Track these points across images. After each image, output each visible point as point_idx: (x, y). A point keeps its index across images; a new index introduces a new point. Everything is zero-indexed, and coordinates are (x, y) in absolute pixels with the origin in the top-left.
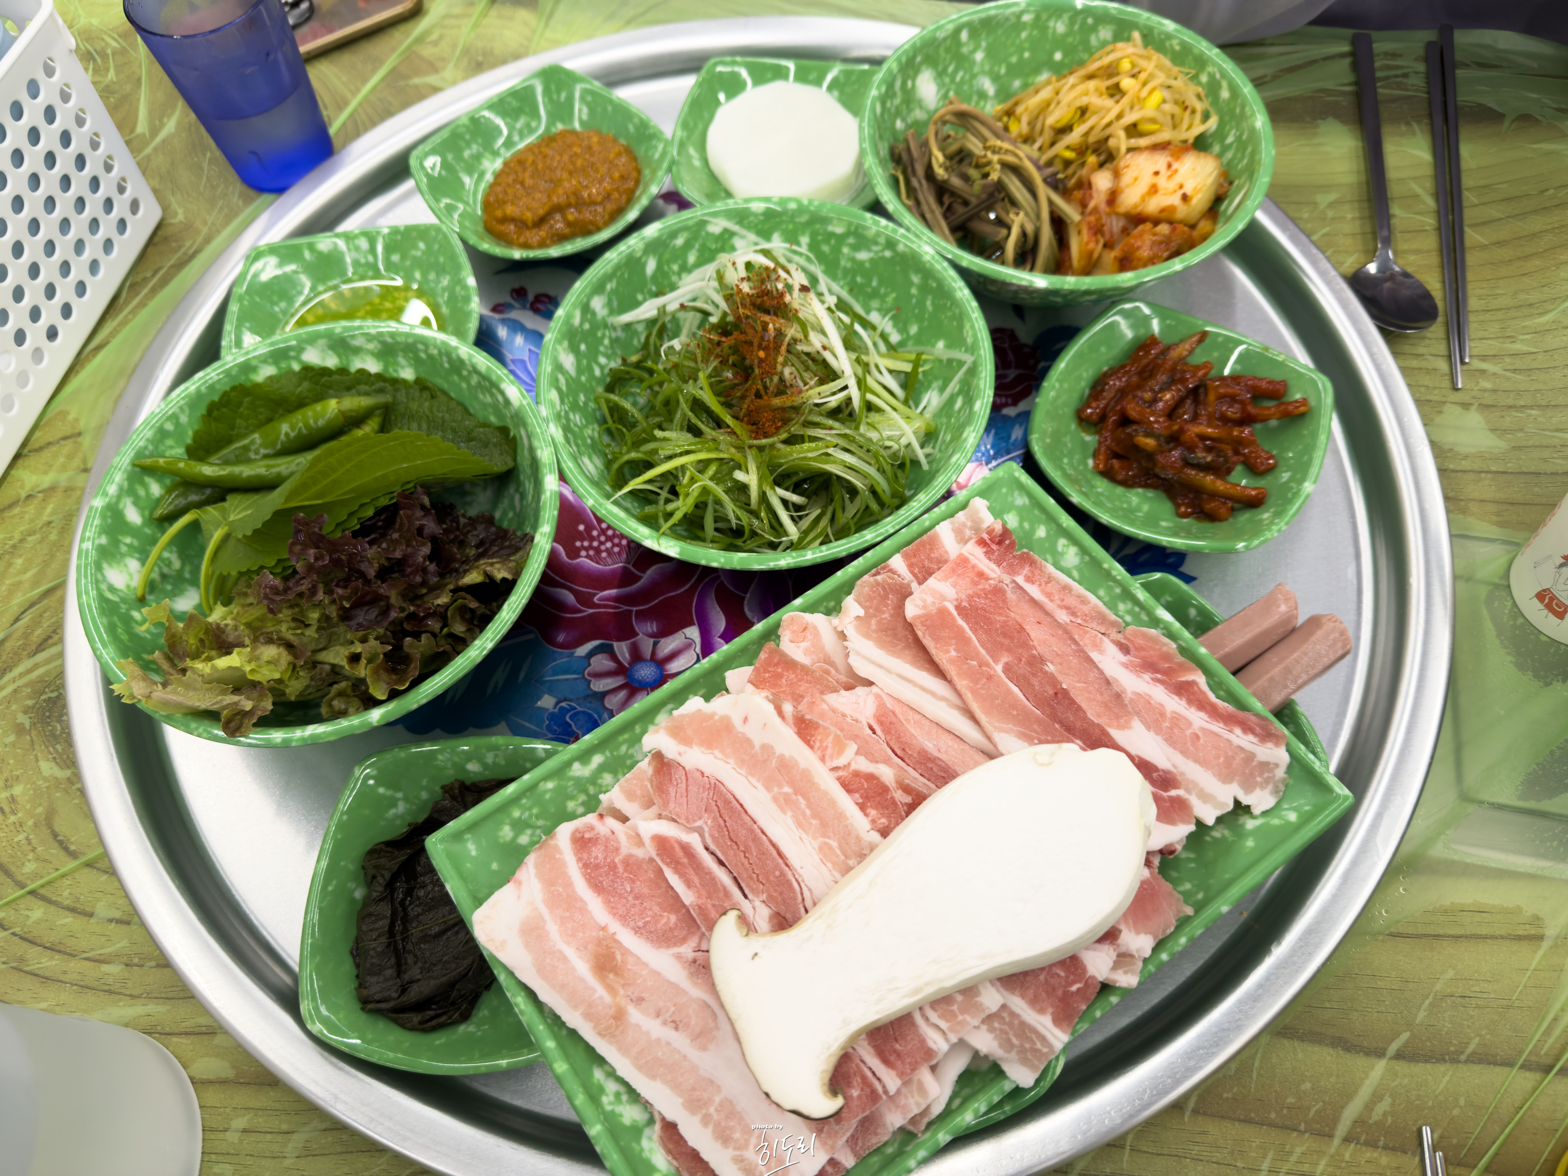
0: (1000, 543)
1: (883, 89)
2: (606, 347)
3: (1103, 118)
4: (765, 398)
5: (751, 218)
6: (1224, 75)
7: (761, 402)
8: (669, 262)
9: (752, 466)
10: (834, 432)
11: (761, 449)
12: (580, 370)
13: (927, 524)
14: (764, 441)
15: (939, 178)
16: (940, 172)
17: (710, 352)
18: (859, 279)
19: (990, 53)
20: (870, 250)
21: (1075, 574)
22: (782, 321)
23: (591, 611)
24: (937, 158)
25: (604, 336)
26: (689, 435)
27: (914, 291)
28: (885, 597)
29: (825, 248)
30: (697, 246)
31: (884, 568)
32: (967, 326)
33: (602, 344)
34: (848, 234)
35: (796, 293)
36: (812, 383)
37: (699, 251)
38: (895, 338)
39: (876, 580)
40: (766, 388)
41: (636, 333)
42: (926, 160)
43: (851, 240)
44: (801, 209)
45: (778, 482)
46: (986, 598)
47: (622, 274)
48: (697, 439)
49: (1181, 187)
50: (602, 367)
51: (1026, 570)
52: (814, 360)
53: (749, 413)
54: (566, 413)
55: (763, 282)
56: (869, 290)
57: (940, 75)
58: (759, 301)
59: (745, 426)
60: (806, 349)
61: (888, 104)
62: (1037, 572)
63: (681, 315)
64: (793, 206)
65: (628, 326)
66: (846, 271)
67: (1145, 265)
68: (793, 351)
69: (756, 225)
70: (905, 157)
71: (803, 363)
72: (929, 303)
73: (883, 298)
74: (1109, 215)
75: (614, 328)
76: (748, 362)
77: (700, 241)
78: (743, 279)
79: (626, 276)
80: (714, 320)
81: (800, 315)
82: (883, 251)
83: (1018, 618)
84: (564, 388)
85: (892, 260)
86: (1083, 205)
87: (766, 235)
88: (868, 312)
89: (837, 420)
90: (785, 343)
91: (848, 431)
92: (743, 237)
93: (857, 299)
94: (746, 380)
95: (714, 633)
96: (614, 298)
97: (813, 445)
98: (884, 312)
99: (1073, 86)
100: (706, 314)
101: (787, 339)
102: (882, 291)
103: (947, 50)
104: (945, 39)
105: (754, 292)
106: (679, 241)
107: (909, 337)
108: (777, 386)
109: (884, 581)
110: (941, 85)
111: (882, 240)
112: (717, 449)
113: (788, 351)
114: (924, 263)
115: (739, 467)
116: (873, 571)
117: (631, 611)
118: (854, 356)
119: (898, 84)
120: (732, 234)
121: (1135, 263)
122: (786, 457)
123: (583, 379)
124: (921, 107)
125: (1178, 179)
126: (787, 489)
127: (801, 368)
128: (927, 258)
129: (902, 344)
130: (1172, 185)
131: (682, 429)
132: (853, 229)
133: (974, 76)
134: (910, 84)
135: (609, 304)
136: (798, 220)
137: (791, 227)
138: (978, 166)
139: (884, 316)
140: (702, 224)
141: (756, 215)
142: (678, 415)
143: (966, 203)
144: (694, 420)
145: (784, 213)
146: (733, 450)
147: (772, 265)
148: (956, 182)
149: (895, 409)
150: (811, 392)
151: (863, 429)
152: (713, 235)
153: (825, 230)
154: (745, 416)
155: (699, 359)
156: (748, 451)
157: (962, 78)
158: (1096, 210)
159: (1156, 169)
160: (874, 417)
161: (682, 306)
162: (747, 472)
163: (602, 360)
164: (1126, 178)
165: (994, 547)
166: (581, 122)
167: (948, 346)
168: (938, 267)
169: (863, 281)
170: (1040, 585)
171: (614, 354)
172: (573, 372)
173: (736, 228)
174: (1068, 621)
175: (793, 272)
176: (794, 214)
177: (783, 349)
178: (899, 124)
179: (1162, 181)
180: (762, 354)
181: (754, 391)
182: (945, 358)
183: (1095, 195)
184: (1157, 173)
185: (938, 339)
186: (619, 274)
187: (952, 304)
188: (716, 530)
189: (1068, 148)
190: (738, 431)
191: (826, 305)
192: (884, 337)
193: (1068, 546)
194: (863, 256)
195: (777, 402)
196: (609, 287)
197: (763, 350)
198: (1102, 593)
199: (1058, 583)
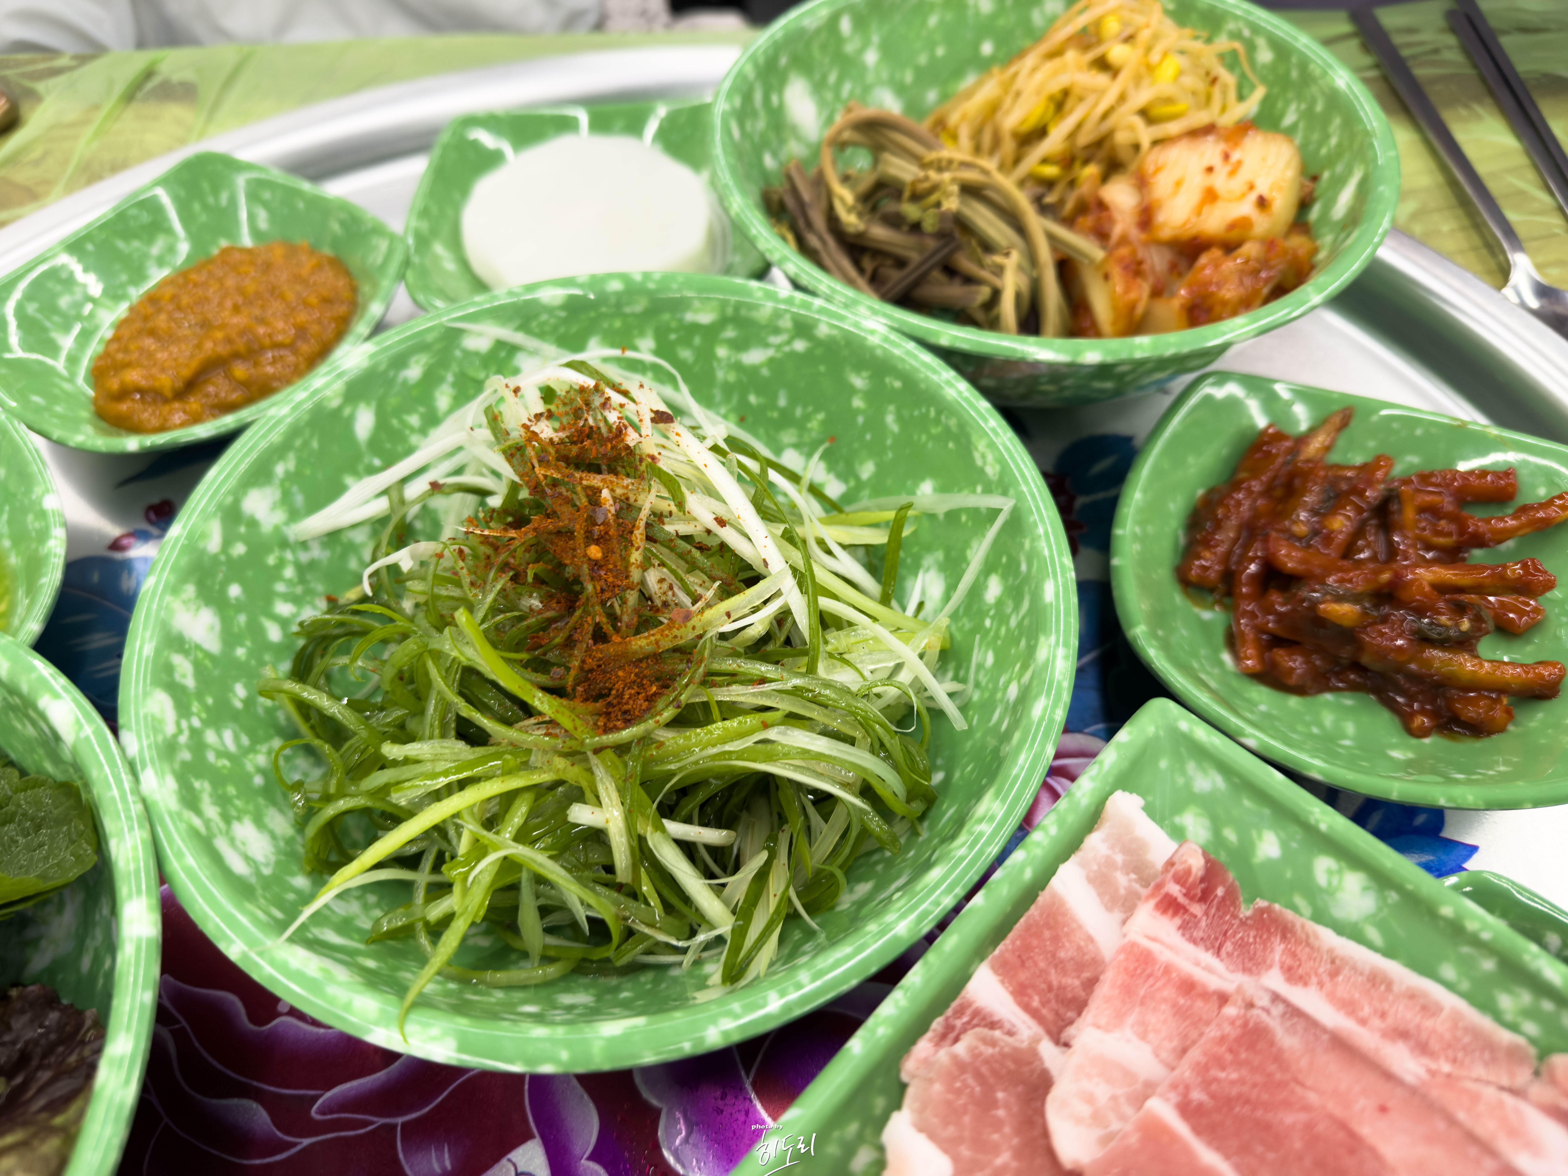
0: (1205, 897)
1: (737, 101)
2: (289, 582)
3: (1096, 104)
4: (616, 639)
5: (544, 317)
6: (1256, 29)
7: (610, 649)
8: (399, 412)
9: (608, 790)
10: (767, 687)
11: (622, 749)
12: (230, 638)
13: (1028, 874)
14: (626, 734)
15: (851, 230)
16: (851, 220)
17: (488, 562)
18: (753, 399)
19: (888, 50)
20: (767, 345)
21: (1373, 934)
22: (627, 481)
23: (306, 1142)
24: (842, 200)
25: (281, 563)
26: (461, 745)
27: (858, 403)
28: (987, 1103)
29: (686, 354)
30: (450, 378)
31: (960, 1012)
32: (981, 446)
33: (280, 578)
34: (723, 322)
35: (647, 427)
36: (709, 594)
37: (454, 385)
38: (834, 489)
39: (955, 1058)
40: (613, 618)
41: (352, 548)
42: (823, 204)
43: (730, 333)
44: (632, 290)
45: (668, 810)
46: (1238, 1064)
47: (306, 443)
48: (480, 751)
49: (1251, 187)
50: (284, 623)
51: (1278, 951)
52: (702, 548)
53: (586, 675)
54: (195, 734)
55: (577, 414)
56: (775, 415)
57: (818, 88)
58: (575, 450)
59: (581, 707)
60: (684, 529)
61: (748, 126)
62: (1303, 952)
63: (438, 502)
64: (616, 286)
65: (333, 537)
66: (728, 389)
67: (1234, 313)
68: (659, 536)
69: (555, 328)
70: (790, 202)
71: (682, 556)
72: (890, 419)
73: (801, 425)
74: (1147, 244)
75: (304, 545)
76: (569, 571)
77: (455, 368)
78: (538, 417)
79: (315, 444)
80: (495, 502)
81: (663, 465)
82: (789, 342)
83: (1332, 1106)
84: (190, 682)
85: (807, 356)
86: (1101, 235)
87: (575, 343)
88: (778, 451)
89: (766, 659)
90: (642, 524)
91: (797, 682)
92: (534, 353)
93: (755, 434)
94: (571, 608)
95: (577, 1150)
96: (295, 489)
97: (733, 724)
98: (807, 449)
99: (1034, 70)
100: (482, 493)
101: (644, 514)
102: (799, 412)
103: (824, 48)
104: (818, 31)
105: (562, 435)
106: (414, 372)
107: (860, 485)
108: (637, 611)
109: (975, 1055)
110: (822, 103)
111: (786, 323)
112: (525, 766)
113: (649, 539)
114: (872, 350)
115: (578, 795)
116: (937, 1024)
117: (393, 1127)
118: (780, 529)
119: (758, 96)
120: (513, 349)
121: (1218, 309)
122: (677, 756)
123: (241, 652)
124: (798, 137)
125: (1244, 175)
126: (688, 820)
127: (680, 567)
128: (873, 340)
129: (849, 498)
130: (1237, 184)
131: (443, 736)
132: (730, 311)
133: (867, 89)
134: (775, 99)
135: (286, 499)
136: (628, 310)
137: (618, 324)
138: (916, 197)
139: (809, 455)
140: (452, 336)
141: (550, 310)
142: (431, 708)
143: (901, 263)
144: (468, 711)
145: (603, 298)
146: (560, 763)
147: (590, 383)
148: (880, 232)
149: (874, 619)
150: (709, 614)
151: (822, 670)
152: (476, 354)
153: (681, 320)
154: (577, 683)
155: (466, 580)
156: (594, 760)
157: (852, 93)
158: (1124, 240)
159: (1206, 163)
160: (836, 640)
161: (435, 486)
162: (599, 803)
163: (284, 609)
164: (1162, 185)
165: (1197, 909)
166: (255, 232)
167: (944, 488)
168: (897, 352)
169: (762, 400)
170: (1321, 984)
171: (309, 592)
172: (212, 644)
173: (518, 338)
174: (1422, 1072)
175: (635, 392)
176: (620, 302)
177: (639, 534)
178: (769, 161)
179: (1219, 181)
180: (595, 552)
181: (589, 628)
182: (941, 510)
183: (1117, 216)
184: (1210, 170)
185: (922, 479)
186: (298, 442)
187: (939, 413)
188: (549, 930)
189: (1045, 161)
190: (566, 721)
191: (709, 443)
192: (815, 491)
193: (1340, 872)
194: (755, 357)
195: (642, 643)
196: (280, 469)
197: (597, 542)
198: (1449, 971)
199: (1354, 968)
